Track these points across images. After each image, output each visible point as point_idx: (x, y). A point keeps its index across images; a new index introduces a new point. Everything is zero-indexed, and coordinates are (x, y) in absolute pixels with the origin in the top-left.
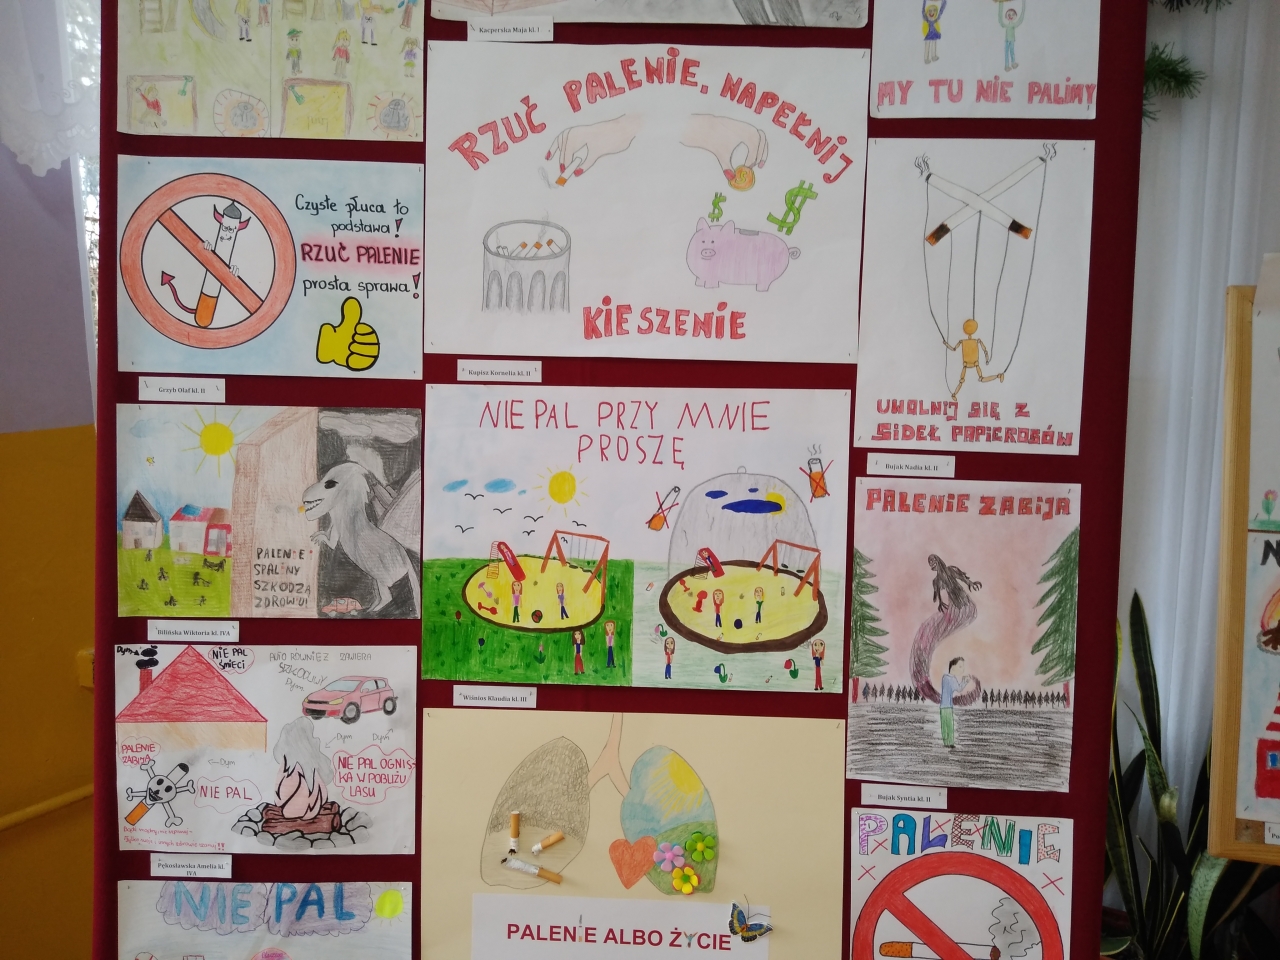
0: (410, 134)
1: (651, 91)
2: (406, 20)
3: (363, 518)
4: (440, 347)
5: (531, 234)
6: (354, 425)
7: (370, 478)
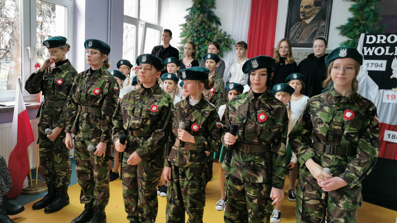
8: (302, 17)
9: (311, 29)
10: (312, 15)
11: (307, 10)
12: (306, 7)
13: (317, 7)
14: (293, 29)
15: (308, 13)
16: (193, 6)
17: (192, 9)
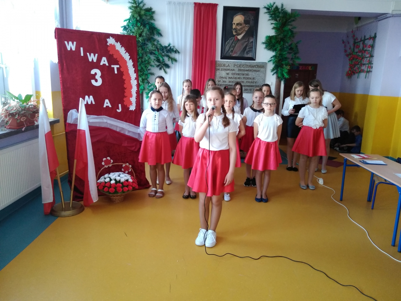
8: (234, 33)
9: (243, 44)
10: (243, 32)
11: (239, 27)
12: (238, 24)
13: (247, 25)
14: (228, 43)
15: (239, 30)
17: (129, 20)
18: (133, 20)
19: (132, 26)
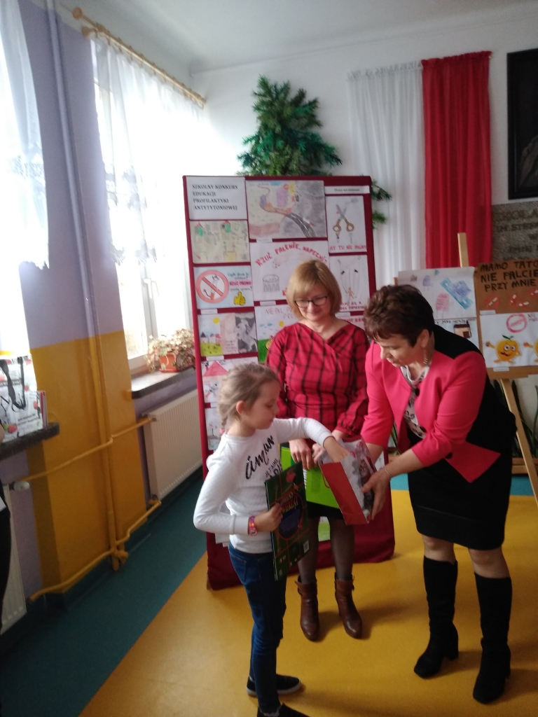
0: (248, 260)
1: (291, 250)
2: (245, 239)
3: (245, 334)
4: (257, 299)
5: (271, 277)
6: (242, 316)
7: (246, 326)
16: (259, 132)
17: (257, 138)
18: (265, 137)
19: (265, 150)
